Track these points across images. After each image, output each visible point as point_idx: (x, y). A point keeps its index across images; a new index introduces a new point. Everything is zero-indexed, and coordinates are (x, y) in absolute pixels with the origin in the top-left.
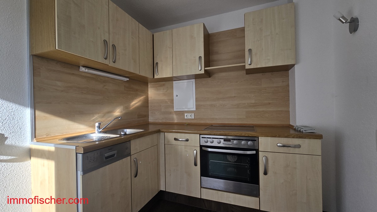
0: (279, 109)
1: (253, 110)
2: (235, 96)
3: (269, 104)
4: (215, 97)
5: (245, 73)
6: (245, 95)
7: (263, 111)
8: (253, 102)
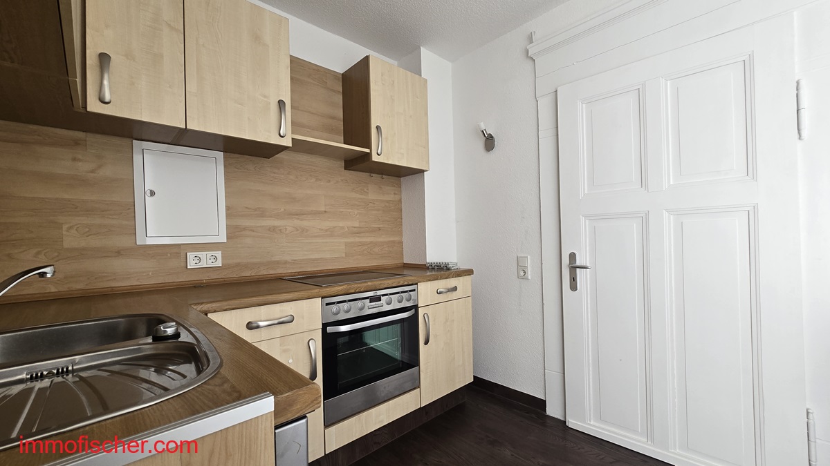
0: (392, 239)
1: (357, 239)
2: (325, 211)
3: (379, 229)
4: (282, 210)
5: (343, 165)
6: (342, 210)
7: (371, 242)
8: (357, 224)
